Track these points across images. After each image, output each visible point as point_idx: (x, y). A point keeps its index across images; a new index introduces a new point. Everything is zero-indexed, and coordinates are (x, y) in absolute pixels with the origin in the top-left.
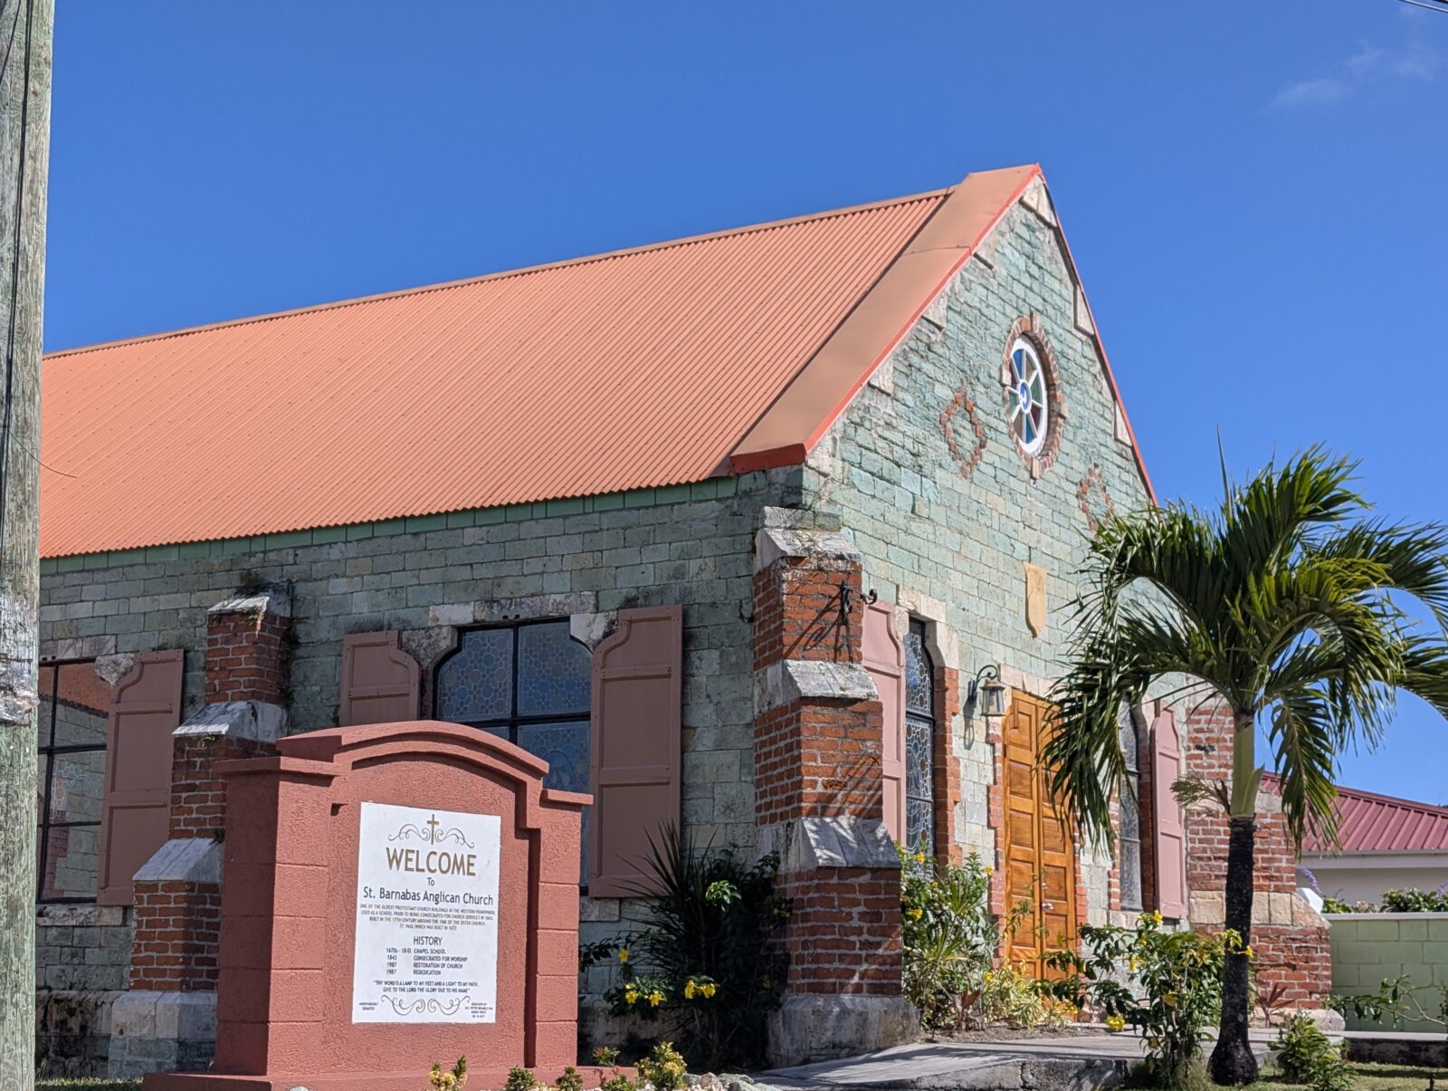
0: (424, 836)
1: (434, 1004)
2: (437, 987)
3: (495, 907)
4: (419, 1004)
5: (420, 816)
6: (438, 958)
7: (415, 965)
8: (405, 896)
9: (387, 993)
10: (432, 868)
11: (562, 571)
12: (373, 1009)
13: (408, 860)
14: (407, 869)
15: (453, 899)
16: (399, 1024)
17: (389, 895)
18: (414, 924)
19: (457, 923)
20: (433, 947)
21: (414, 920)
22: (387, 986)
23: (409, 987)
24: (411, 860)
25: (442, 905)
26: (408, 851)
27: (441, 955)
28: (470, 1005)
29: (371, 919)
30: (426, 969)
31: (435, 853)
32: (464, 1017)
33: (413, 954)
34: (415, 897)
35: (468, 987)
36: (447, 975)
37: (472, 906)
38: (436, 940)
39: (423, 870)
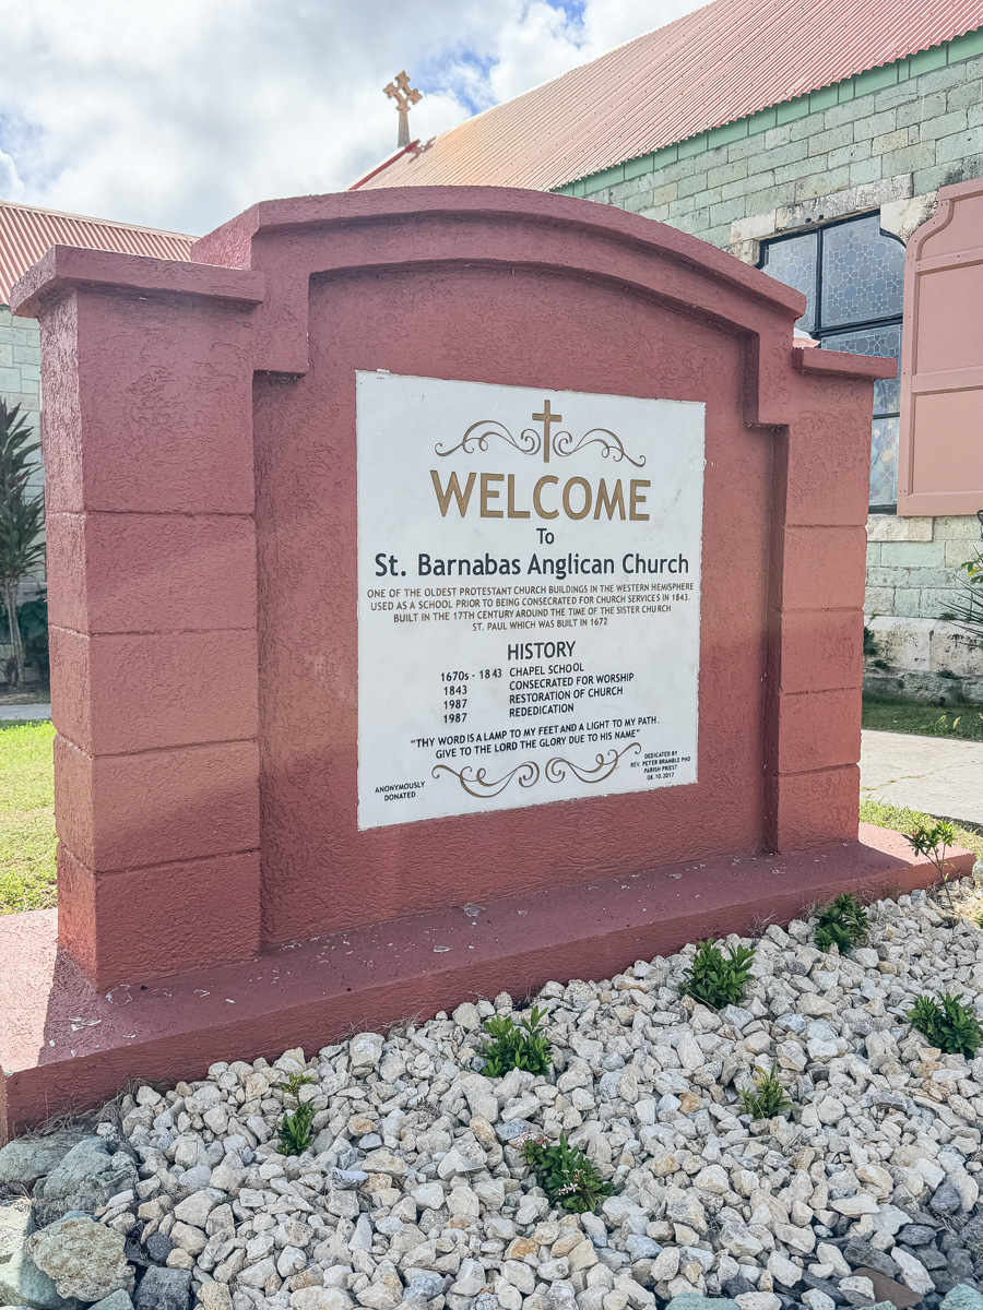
0: (527, 445)
1: (559, 767)
2: (568, 734)
3: (694, 575)
4: (526, 771)
5: (515, 404)
6: (567, 682)
7: (512, 699)
8: (483, 567)
9: (444, 761)
10: (548, 509)
11: (872, 157)
12: (413, 794)
13: (486, 494)
14: (485, 513)
15: (600, 567)
16: (478, 816)
17: (442, 568)
18: (507, 621)
19: (610, 611)
20: (555, 661)
21: (506, 613)
22: (447, 747)
23: (498, 742)
24: (496, 494)
25: (573, 579)
26: (486, 477)
27: (574, 675)
28: (641, 758)
29: (396, 617)
30: (540, 704)
31: (554, 479)
32: (630, 780)
33: (506, 679)
34: (509, 567)
35: (636, 726)
36: (588, 710)
37: (644, 578)
38: (560, 648)
39: (526, 515)
